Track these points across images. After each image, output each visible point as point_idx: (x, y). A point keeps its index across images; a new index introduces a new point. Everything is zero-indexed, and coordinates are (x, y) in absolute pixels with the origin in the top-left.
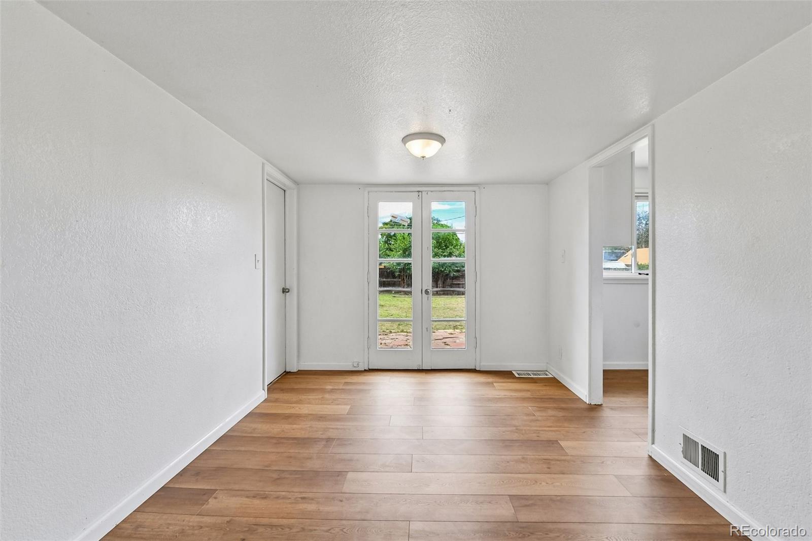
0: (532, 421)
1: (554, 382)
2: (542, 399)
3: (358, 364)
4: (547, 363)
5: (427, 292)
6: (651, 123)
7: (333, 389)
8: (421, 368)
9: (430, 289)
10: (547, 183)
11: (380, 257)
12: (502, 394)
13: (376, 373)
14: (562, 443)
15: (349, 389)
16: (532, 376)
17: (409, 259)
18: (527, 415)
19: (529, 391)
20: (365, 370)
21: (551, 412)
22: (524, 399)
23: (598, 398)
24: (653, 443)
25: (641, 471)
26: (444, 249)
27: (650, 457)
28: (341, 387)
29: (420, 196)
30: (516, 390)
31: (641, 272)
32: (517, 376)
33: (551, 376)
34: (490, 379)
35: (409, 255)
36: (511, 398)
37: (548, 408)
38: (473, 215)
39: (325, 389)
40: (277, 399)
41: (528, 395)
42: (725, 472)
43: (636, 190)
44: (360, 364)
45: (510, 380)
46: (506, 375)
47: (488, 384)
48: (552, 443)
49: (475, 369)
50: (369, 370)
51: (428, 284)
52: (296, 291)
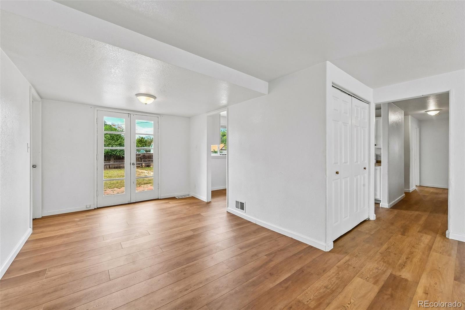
0: (189, 210)
1: (193, 198)
2: (190, 204)
3: (90, 206)
4: (189, 191)
5: (133, 164)
6: (227, 107)
7: (80, 220)
8: (130, 202)
9: (135, 163)
10: (189, 118)
11: (105, 146)
12: (174, 205)
13: (103, 209)
14: (202, 214)
15: (92, 218)
16: (184, 197)
17: (123, 148)
18: (187, 209)
19: (184, 202)
20: (95, 209)
21: (195, 207)
22: (184, 205)
23: (210, 199)
24: (228, 207)
25: (225, 215)
26: (116, 141)
27: (227, 211)
28: (85, 218)
29: (130, 116)
30: (179, 203)
31: (221, 154)
32: (178, 198)
33: (191, 196)
34: (167, 201)
35: (123, 146)
36: (178, 206)
37: (194, 206)
38: (157, 128)
39: (75, 221)
40: (42, 231)
41: (185, 203)
42: (245, 207)
43: (221, 124)
44: (91, 206)
45: (175, 200)
46: (173, 198)
47: (166, 203)
48: (199, 215)
49: (158, 199)
50: (98, 208)
51: (134, 160)
52: (40, 166)
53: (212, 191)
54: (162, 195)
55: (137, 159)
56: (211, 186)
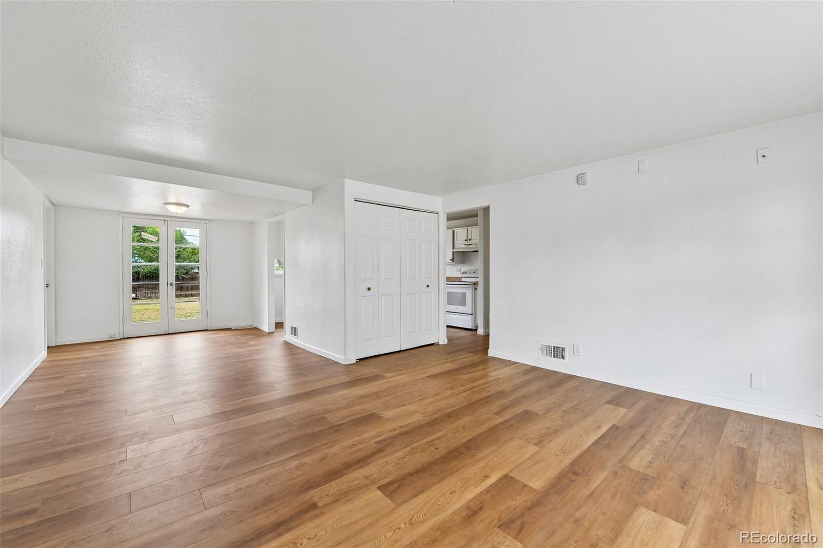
2: (245, 334)
3: (114, 336)
4: (252, 321)
5: (171, 284)
6: (284, 214)
8: (168, 333)
9: (174, 282)
10: (252, 224)
11: (133, 262)
16: (243, 328)
17: (157, 264)
20: (121, 339)
23: (273, 329)
24: (285, 335)
27: (284, 340)
29: (166, 223)
30: (235, 335)
32: (234, 329)
33: (254, 327)
34: (217, 332)
35: (158, 261)
38: (205, 236)
44: (116, 335)
45: (228, 331)
49: (207, 330)
50: (124, 338)
51: (172, 279)
52: (53, 286)
53: (276, 323)
54: (212, 326)
55: (177, 278)
56: (274, 317)
